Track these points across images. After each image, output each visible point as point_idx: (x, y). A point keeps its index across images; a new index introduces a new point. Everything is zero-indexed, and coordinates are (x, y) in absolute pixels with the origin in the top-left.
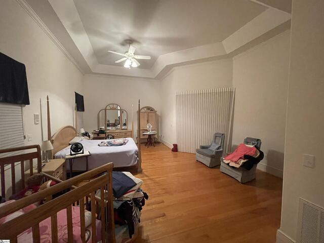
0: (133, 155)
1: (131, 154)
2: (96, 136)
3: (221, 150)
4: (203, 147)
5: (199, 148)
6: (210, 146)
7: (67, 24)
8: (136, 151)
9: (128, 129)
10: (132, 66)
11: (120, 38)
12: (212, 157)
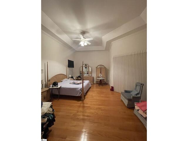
0: (79, 90)
1: (78, 90)
2: (77, 78)
3: (139, 96)
4: (126, 91)
5: (124, 91)
6: (132, 91)
7: (53, 31)
8: (81, 89)
9: (92, 76)
10: (85, 45)
11: (78, 32)
12: (129, 100)
